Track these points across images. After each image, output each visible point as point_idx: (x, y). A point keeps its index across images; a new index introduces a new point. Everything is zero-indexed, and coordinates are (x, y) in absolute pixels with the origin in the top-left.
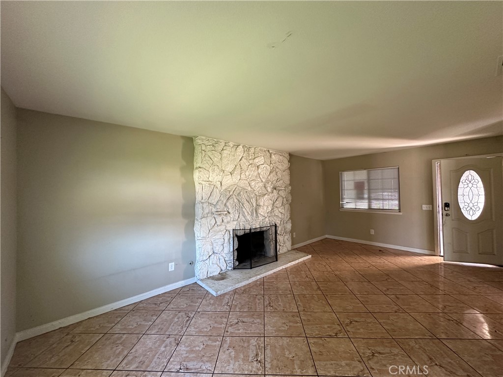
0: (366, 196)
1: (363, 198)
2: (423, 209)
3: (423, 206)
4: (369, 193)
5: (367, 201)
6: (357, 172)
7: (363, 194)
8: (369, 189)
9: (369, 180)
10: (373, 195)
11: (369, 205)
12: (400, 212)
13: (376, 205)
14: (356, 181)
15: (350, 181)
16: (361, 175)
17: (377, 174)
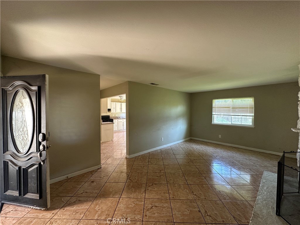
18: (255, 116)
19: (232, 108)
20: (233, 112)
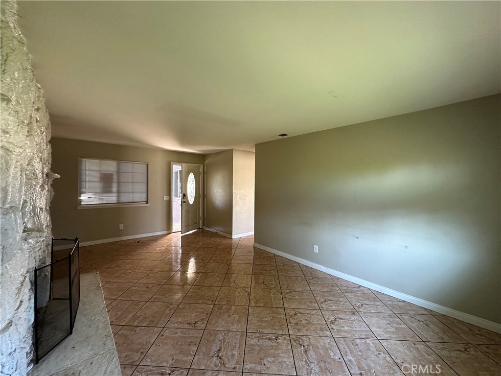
0: (115, 189)
1: (111, 192)
2: (164, 199)
3: (165, 197)
4: (119, 186)
5: (115, 195)
6: (103, 162)
7: (111, 187)
8: (119, 183)
9: (119, 172)
10: (123, 189)
11: (118, 199)
12: (147, 203)
13: (125, 198)
14: (103, 172)
15: (94, 171)
16: (110, 166)
17: (127, 167)
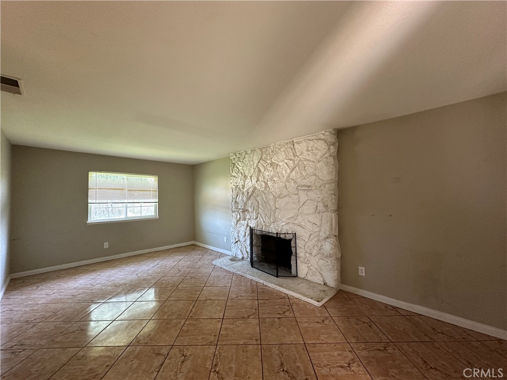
18: (159, 202)
19: (129, 190)
20: (131, 196)
